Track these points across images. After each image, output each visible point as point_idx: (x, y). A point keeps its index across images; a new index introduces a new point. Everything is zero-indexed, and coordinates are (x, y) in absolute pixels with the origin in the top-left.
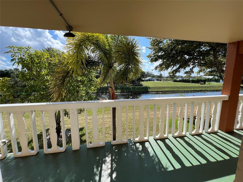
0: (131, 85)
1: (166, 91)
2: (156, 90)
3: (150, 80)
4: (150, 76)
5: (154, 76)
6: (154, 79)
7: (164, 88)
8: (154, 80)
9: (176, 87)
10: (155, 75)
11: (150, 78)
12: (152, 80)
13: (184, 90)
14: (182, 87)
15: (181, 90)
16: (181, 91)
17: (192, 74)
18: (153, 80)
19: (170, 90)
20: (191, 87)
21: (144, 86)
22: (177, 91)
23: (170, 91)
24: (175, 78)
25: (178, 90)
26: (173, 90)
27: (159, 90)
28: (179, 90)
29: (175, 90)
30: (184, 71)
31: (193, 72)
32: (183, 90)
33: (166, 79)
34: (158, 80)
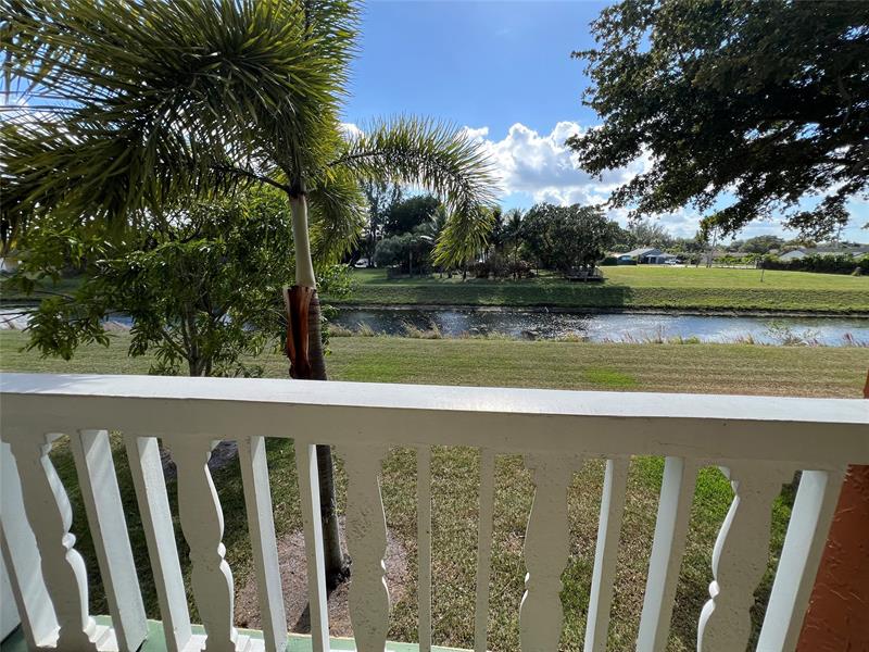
0: (555, 280)
1: (708, 309)
2: (663, 304)
3: (644, 260)
4: (648, 245)
5: (667, 244)
6: (665, 255)
7: (705, 293)
8: (667, 259)
9: (764, 291)
10: (674, 236)
11: (648, 250)
12: (654, 259)
13: (808, 307)
14: (798, 295)
15: (794, 305)
16: (792, 311)
17: (837, 225)
18: (662, 261)
19: (731, 304)
20: (850, 292)
21: (607, 284)
22: (769, 310)
23: (731, 309)
24: (773, 251)
25: (773, 307)
26: (749, 305)
27: (677, 304)
28: (782, 305)
29: (761, 304)
30: (789, 211)
31: (843, 218)
32: (802, 306)
33: (724, 255)
34: (682, 260)
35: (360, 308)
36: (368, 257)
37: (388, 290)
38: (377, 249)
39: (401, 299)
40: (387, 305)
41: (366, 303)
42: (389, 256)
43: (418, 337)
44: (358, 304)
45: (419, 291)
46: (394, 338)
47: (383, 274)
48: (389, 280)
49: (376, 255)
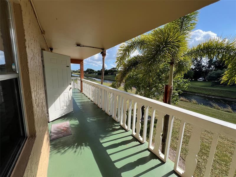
35: (196, 94)
36: (204, 77)
37: (210, 90)
38: (209, 75)
39: (217, 94)
40: (209, 95)
41: (198, 93)
42: (214, 77)
43: (219, 109)
44: (195, 93)
45: (227, 92)
46: (206, 107)
47: (210, 84)
48: (212, 86)
49: (208, 77)
